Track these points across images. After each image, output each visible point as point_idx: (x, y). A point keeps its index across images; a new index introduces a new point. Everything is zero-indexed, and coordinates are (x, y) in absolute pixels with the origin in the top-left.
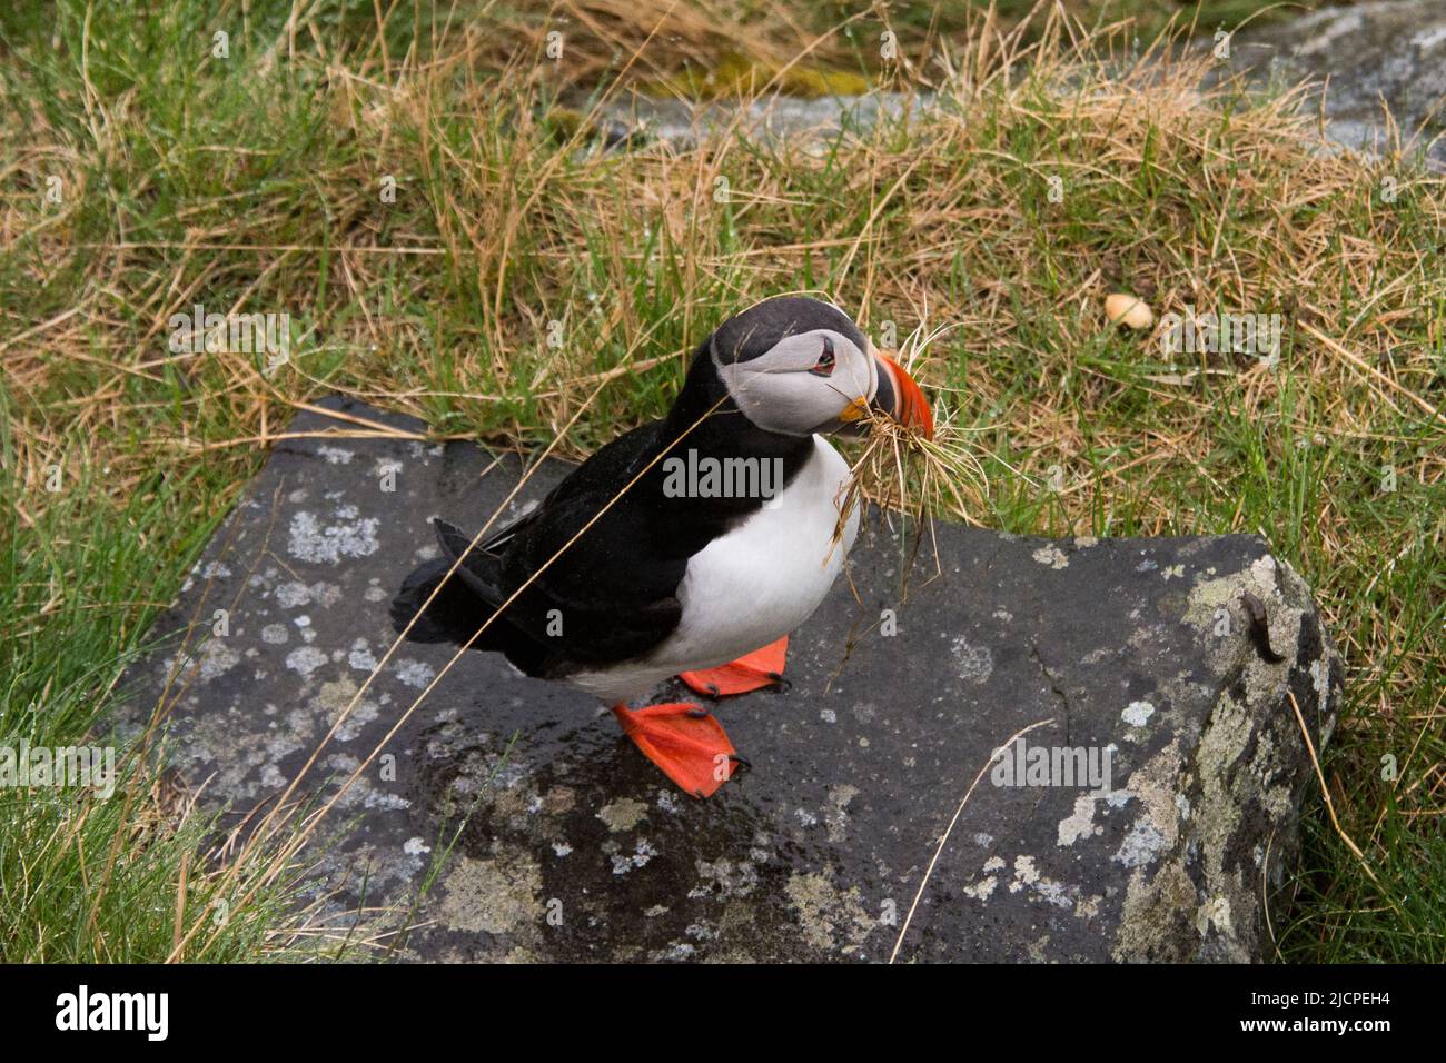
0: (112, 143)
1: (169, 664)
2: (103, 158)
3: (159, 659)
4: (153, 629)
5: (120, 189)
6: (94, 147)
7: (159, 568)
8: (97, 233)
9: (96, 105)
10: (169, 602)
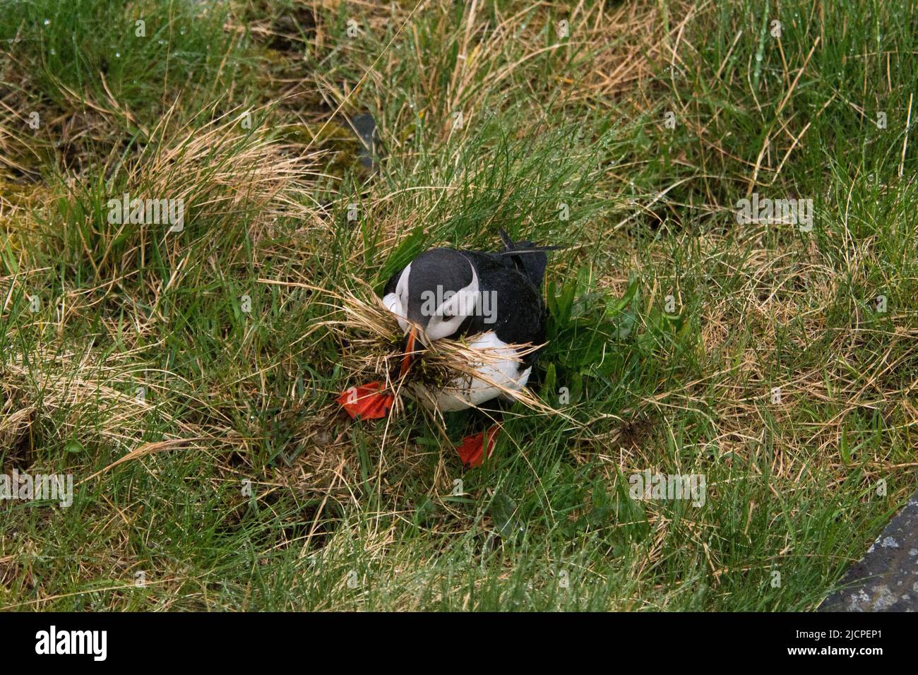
0: (857, 268)
1: (854, 597)
2: (850, 277)
3: (848, 593)
4: (847, 574)
5: (858, 297)
6: (845, 269)
7: (854, 536)
8: (841, 321)
9: (849, 243)
10: (858, 558)
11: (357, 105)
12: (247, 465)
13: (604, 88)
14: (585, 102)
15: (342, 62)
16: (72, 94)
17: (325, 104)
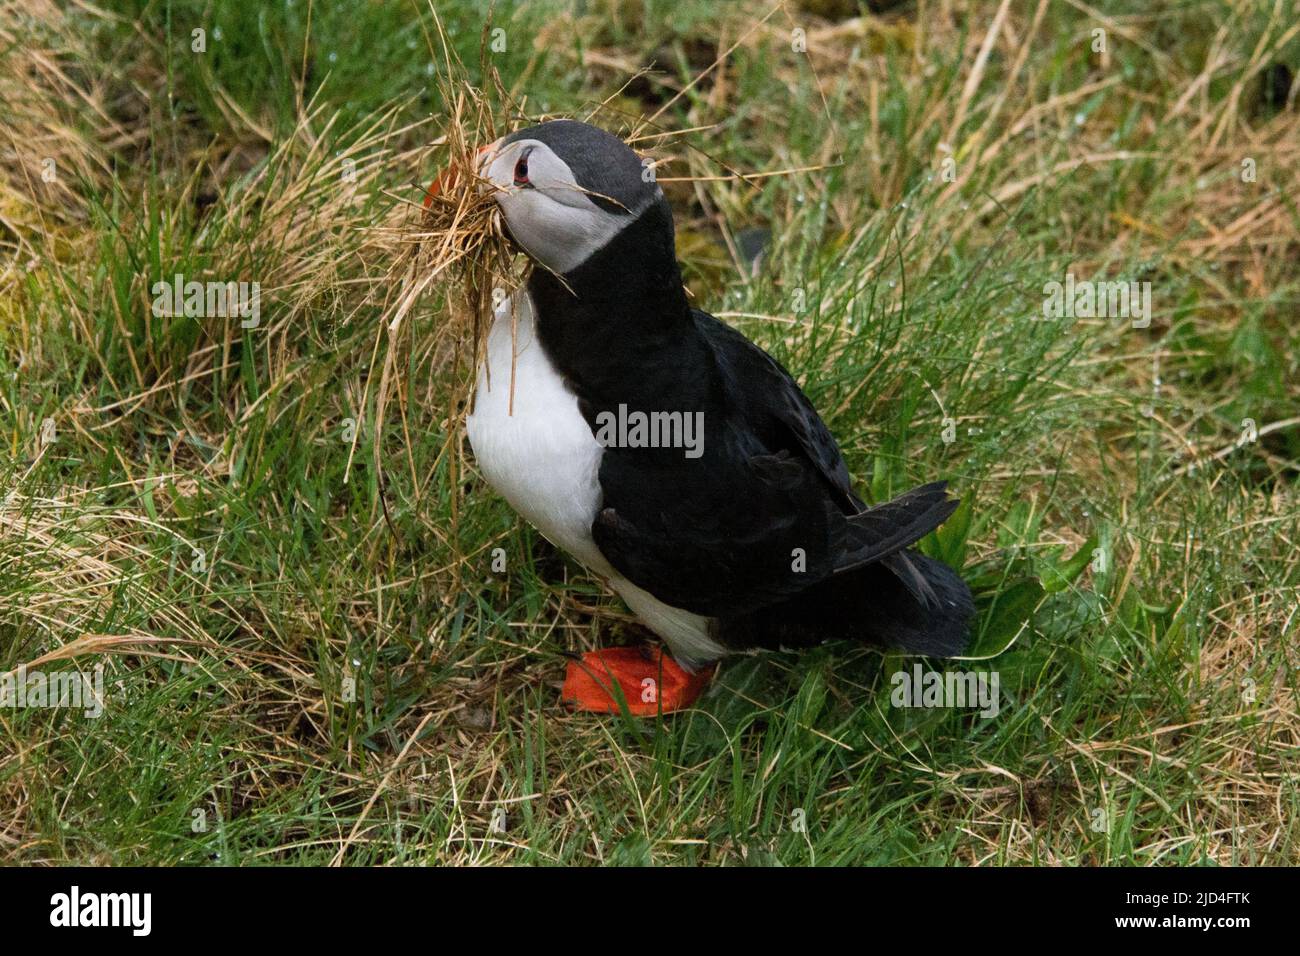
11: (750, 212)
12: (321, 740)
13: (1208, 250)
14: (1169, 269)
15: (748, 137)
16: (237, 112)
17: (698, 205)
